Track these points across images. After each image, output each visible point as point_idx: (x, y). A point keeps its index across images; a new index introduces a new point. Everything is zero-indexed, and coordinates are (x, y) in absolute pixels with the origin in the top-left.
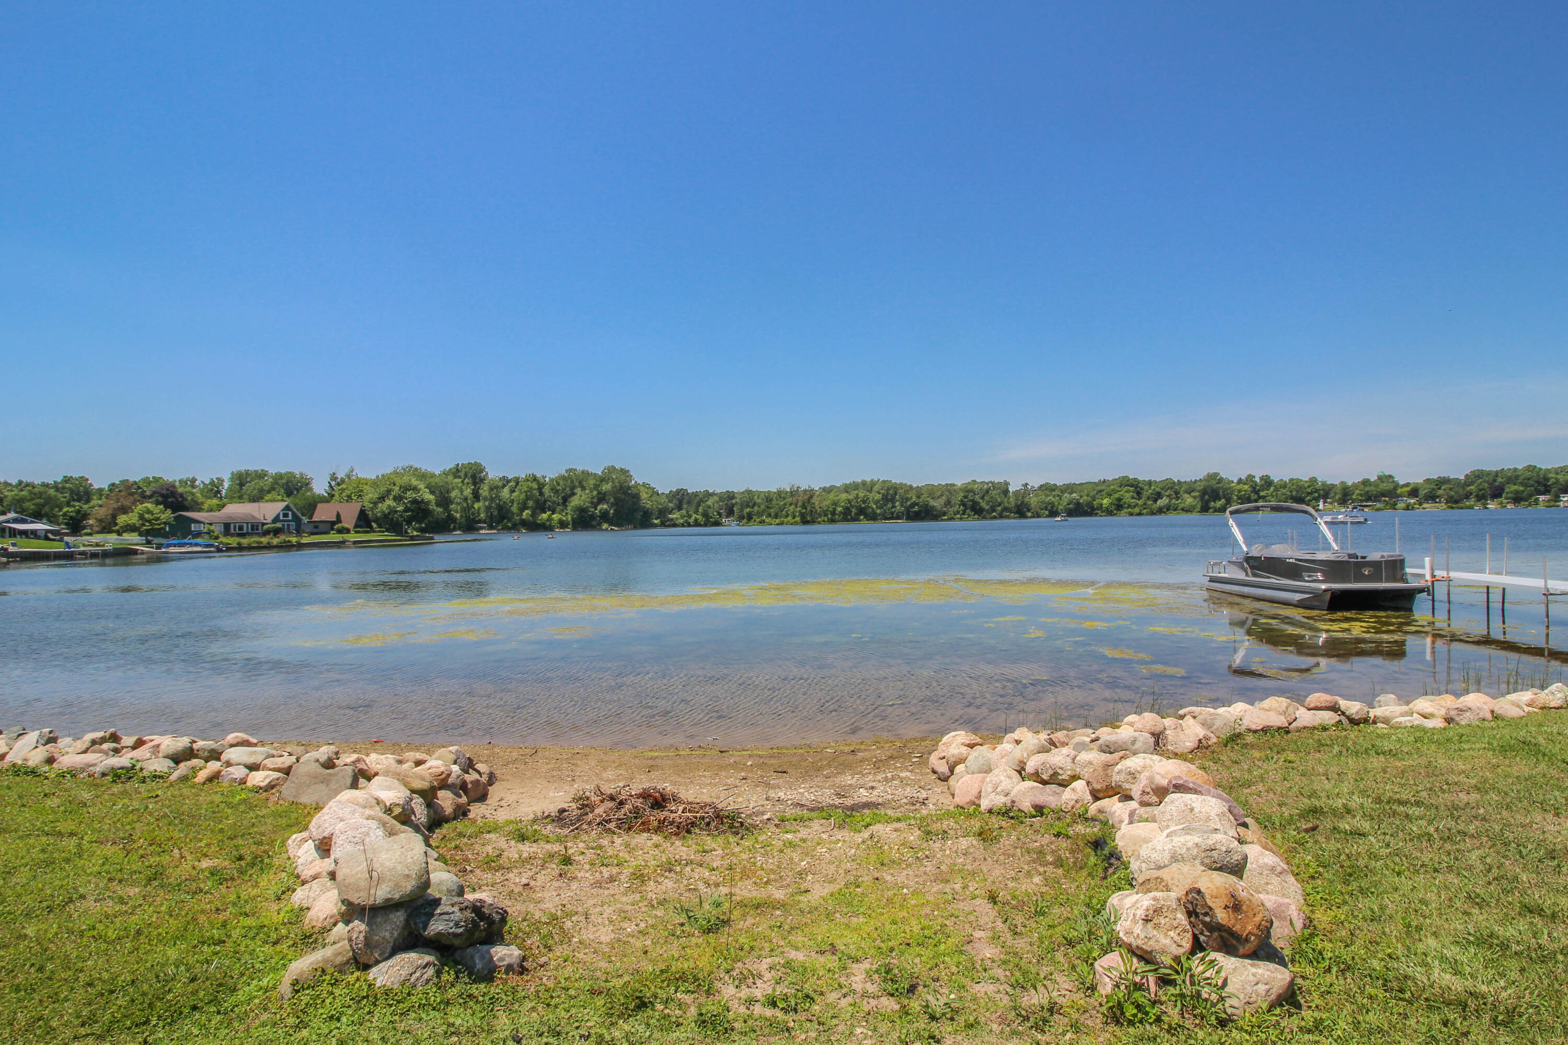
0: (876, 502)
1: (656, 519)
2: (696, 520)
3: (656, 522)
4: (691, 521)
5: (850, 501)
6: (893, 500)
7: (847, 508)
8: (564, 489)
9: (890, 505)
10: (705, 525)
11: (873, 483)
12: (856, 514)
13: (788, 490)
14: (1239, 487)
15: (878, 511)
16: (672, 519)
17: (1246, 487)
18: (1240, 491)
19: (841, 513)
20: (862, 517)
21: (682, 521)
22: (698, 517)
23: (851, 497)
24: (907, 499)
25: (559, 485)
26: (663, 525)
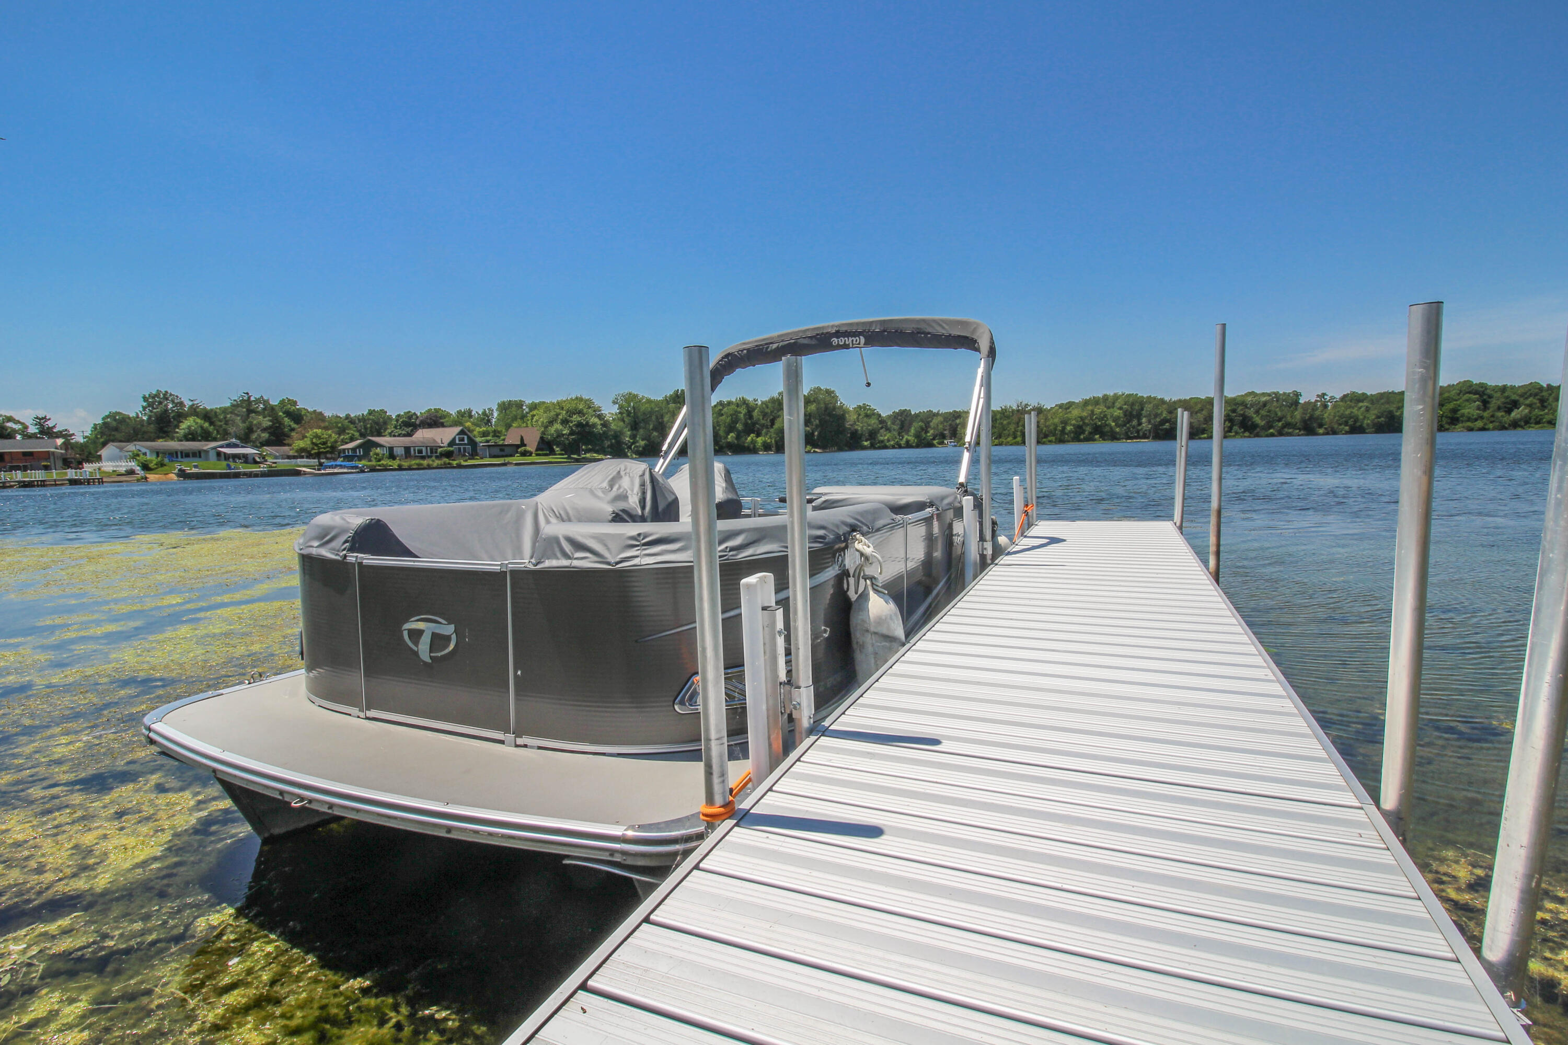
0: (1116, 420)
1: (866, 441)
2: (908, 441)
3: (866, 443)
4: (903, 442)
5: (1082, 419)
6: (1139, 416)
7: (1080, 427)
8: (772, 412)
9: (1135, 422)
10: (918, 446)
11: (1116, 397)
12: (1090, 433)
13: (1015, 408)
15: (1118, 430)
16: (882, 441)
19: (1070, 432)
20: (1097, 436)
21: (892, 443)
22: (909, 438)
23: (1085, 414)
24: (1156, 415)
25: (768, 408)
26: (873, 447)
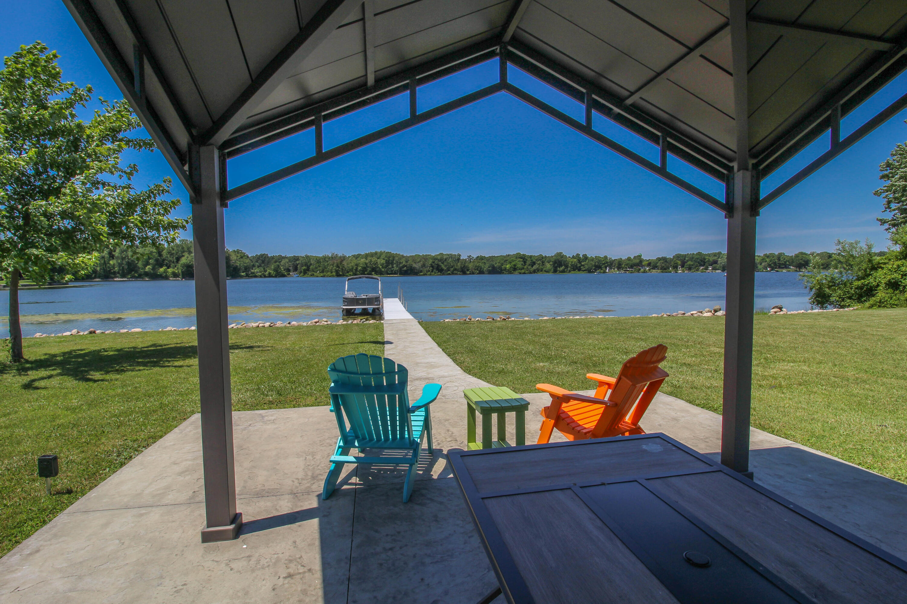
0: (382, 265)
1: (243, 272)
2: (270, 273)
3: (243, 274)
4: (267, 273)
5: (366, 264)
6: (392, 264)
7: (364, 268)
8: (177, 253)
9: (390, 266)
10: (276, 276)
11: (381, 253)
12: (370, 271)
13: (330, 255)
14: (571, 260)
15: (383, 270)
16: (253, 273)
17: (575, 260)
18: (572, 262)
19: (360, 270)
20: (373, 273)
21: (260, 274)
22: (271, 271)
23: (367, 261)
24: (400, 263)
25: (173, 250)
26: (247, 276)
